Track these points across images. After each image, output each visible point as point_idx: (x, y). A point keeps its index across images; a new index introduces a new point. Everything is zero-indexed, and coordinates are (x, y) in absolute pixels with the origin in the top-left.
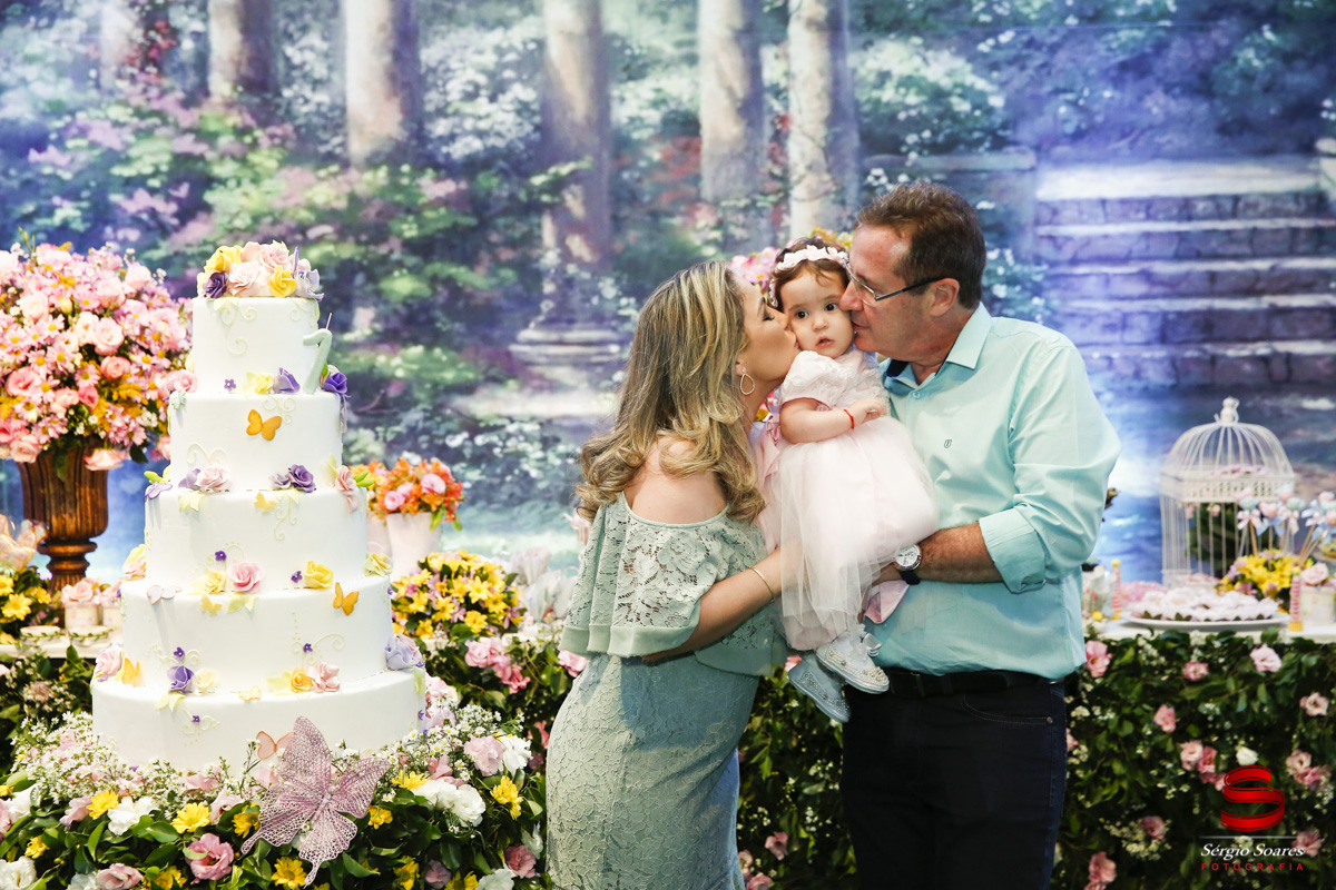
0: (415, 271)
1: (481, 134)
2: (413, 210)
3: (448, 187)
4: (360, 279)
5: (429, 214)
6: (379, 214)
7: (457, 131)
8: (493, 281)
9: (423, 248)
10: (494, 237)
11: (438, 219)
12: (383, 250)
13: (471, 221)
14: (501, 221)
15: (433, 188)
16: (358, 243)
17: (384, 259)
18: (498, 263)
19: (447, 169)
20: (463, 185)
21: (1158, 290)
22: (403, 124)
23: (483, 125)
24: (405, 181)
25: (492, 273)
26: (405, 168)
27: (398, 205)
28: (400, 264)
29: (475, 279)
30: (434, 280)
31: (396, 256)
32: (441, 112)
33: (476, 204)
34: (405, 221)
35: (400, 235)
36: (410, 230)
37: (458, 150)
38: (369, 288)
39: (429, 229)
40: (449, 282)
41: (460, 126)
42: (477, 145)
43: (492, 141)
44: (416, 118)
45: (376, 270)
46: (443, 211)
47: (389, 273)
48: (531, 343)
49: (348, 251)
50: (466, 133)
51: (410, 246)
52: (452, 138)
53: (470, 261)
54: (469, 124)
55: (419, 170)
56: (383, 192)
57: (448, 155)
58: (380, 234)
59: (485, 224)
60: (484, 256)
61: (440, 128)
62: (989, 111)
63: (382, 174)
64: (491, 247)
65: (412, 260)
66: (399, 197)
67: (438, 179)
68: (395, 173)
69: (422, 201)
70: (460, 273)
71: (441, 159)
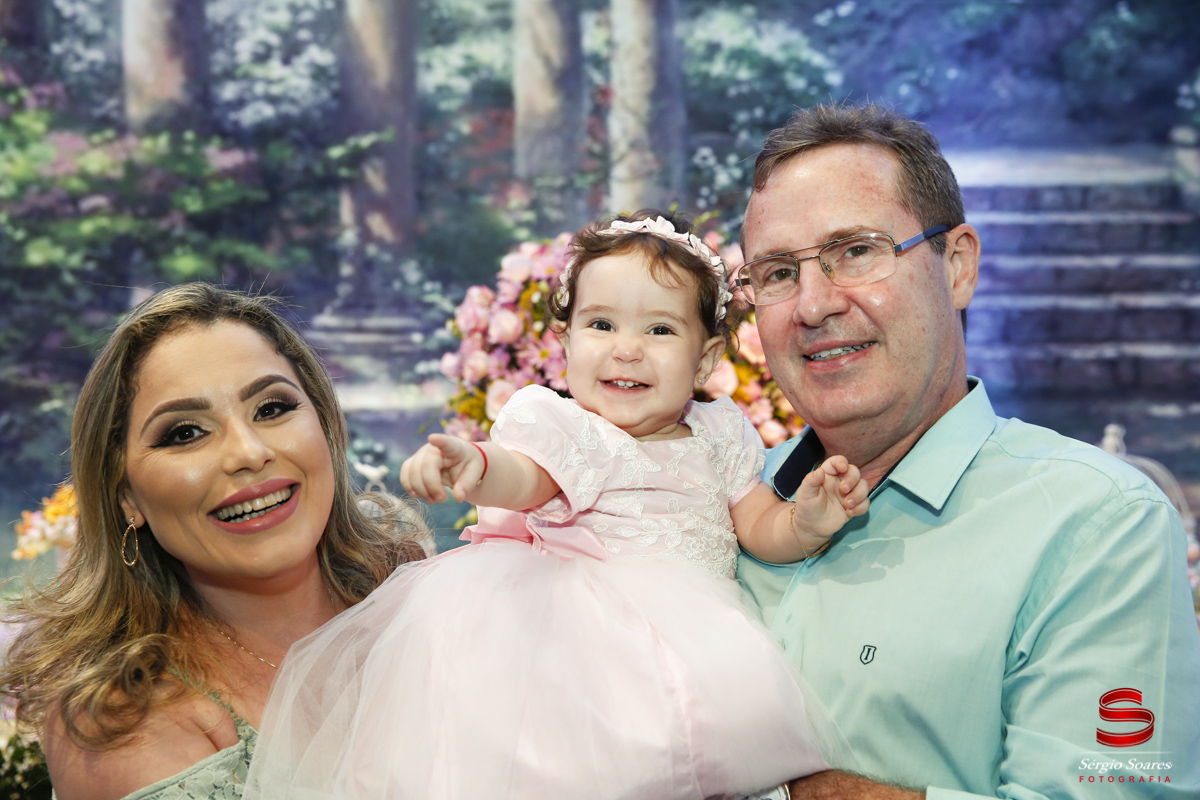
0: (199, 249)
1: (272, 100)
2: (197, 181)
3: (234, 158)
4: (138, 256)
5: (216, 187)
6: (160, 185)
7: (247, 96)
8: (285, 261)
9: (208, 224)
10: (287, 214)
11: (225, 192)
12: (163, 225)
13: (259, 195)
14: (295, 197)
15: (220, 158)
16: (136, 216)
17: (165, 236)
18: (291, 243)
19: (235, 137)
20: (253, 156)
21: (1001, 286)
22: (187, 87)
23: (276, 90)
24: (188, 150)
25: (284, 252)
26: (189, 135)
27: (180, 177)
28: (182, 241)
29: (265, 258)
30: (220, 259)
31: (179, 231)
32: (229, 74)
33: (269, 178)
34: (187, 193)
35: (182, 208)
36: (194, 204)
37: (249, 116)
38: (149, 266)
39: (215, 204)
40: (237, 262)
41: (250, 89)
42: (268, 111)
43: (287, 108)
44: (201, 79)
45: (156, 247)
46: (230, 183)
47: (169, 251)
48: (327, 329)
49: (124, 225)
50: (256, 98)
51: (194, 221)
52: (240, 103)
53: (260, 238)
54: (259, 89)
55: (203, 138)
56: (164, 161)
57: (236, 123)
58: (160, 207)
59: (276, 199)
60: (276, 234)
61: (229, 91)
62: (826, 89)
63: (163, 142)
64: (284, 225)
65: (196, 237)
66: (182, 168)
67: (225, 149)
68: (177, 141)
69: (207, 172)
70: (249, 252)
71: (228, 127)
